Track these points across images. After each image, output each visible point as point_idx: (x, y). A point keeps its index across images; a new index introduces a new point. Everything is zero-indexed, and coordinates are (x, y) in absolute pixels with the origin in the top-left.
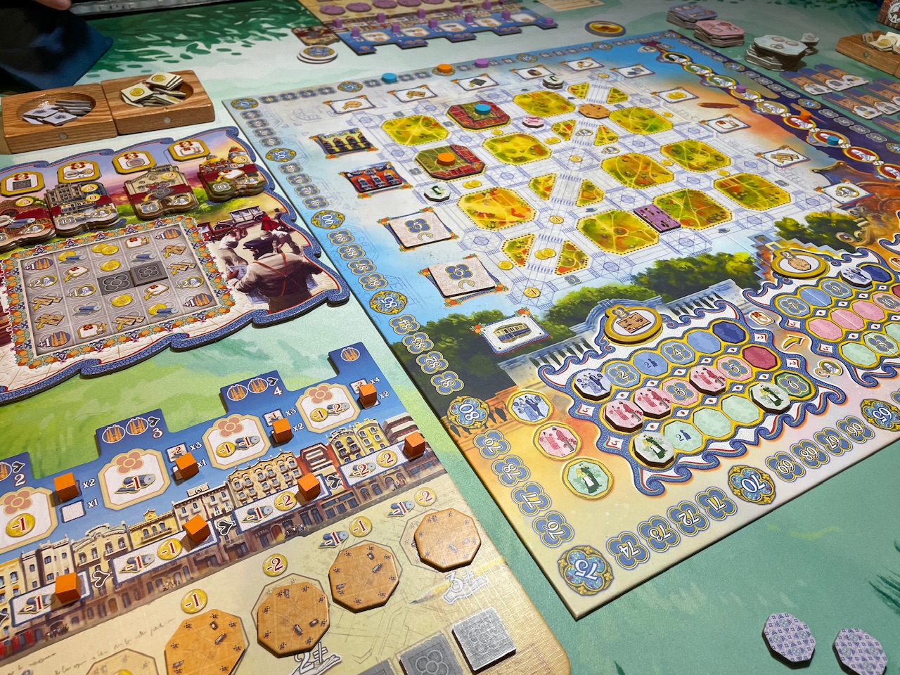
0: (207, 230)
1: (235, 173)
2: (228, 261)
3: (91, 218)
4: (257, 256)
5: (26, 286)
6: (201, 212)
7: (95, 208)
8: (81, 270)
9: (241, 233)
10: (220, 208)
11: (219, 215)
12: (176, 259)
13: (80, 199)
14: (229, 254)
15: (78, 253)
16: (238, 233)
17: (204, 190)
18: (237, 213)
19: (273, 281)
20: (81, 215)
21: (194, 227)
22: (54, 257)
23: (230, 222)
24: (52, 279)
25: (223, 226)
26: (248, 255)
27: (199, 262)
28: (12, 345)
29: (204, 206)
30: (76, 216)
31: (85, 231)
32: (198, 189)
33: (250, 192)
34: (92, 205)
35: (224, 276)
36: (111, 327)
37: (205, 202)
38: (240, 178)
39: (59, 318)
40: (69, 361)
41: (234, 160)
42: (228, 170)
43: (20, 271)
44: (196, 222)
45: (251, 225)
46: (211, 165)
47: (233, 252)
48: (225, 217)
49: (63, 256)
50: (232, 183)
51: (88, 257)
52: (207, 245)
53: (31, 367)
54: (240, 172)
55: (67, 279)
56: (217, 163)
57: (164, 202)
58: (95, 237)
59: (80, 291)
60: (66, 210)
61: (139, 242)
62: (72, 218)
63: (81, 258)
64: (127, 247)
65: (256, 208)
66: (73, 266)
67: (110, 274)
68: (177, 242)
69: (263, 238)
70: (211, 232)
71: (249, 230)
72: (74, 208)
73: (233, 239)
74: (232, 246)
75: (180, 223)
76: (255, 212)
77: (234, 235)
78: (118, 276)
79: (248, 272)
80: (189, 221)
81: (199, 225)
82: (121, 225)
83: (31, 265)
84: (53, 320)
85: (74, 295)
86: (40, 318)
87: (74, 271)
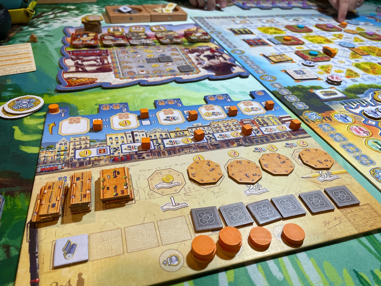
1: (199, 34)
2: (197, 60)
3: (144, 42)
4: (209, 60)
5: (118, 57)
7: (145, 39)
8: (139, 56)
9: (201, 52)
10: (193, 45)
11: (193, 47)
12: (176, 57)
13: (138, 36)
14: (197, 58)
15: (137, 51)
18: (200, 47)
19: (216, 67)
20: (140, 41)
22: (128, 51)
23: (197, 49)
24: (128, 57)
25: (194, 50)
27: (185, 59)
28: (113, 72)
29: (186, 44)
30: (138, 41)
31: (141, 45)
32: (184, 38)
33: (205, 41)
34: (143, 38)
35: (196, 63)
36: (151, 72)
37: (187, 42)
38: (201, 36)
39: (131, 67)
40: (135, 80)
41: (199, 31)
42: (196, 33)
43: (116, 53)
44: (183, 48)
46: (189, 31)
48: (195, 48)
49: (132, 51)
50: (198, 37)
51: (141, 52)
52: (188, 54)
53: (121, 79)
54: (201, 34)
55: (133, 57)
56: (192, 31)
57: (171, 40)
58: (144, 47)
59: (139, 61)
60: (134, 39)
61: (160, 51)
62: (136, 41)
63: (139, 52)
64: (157, 52)
65: (207, 46)
66: (136, 54)
67: (150, 58)
68: (176, 52)
69: (211, 55)
70: (189, 51)
71: (205, 52)
72: (137, 39)
74: (198, 56)
75: (177, 47)
77: (199, 53)
78: (153, 59)
80: (180, 47)
81: (185, 49)
82: (154, 45)
83: (120, 52)
84: (129, 67)
85: (136, 62)
86: (124, 66)
87: (136, 56)
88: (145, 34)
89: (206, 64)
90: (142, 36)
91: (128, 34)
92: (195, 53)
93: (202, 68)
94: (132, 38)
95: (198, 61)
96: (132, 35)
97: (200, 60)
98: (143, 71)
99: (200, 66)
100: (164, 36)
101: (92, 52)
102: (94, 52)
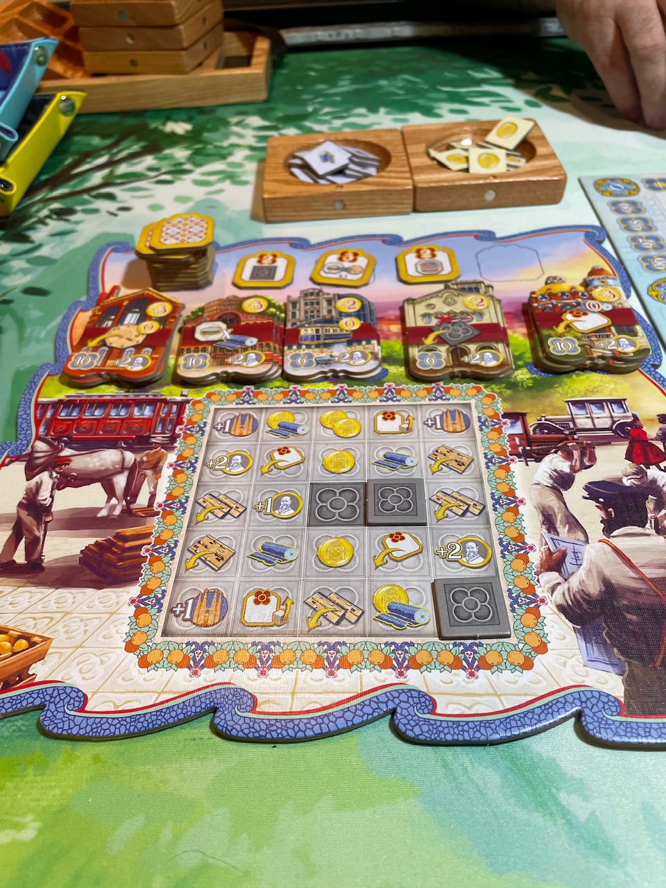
0: (518, 429)
1: (593, 321)
2: (549, 521)
3: (338, 362)
4: (610, 526)
5: (204, 464)
6: (513, 386)
7: (350, 343)
8: (293, 457)
9: (582, 455)
10: (551, 386)
11: (547, 402)
12: (451, 482)
13: (330, 321)
14: (551, 501)
15: (298, 418)
16: (576, 454)
17: (527, 342)
18: (580, 404)
20: (324, 354)
21: (496, 416)
22: (263, 416)
23: (564, 424)
24: (245, 462)
25: (552, 430)
26: (591, 515)
27: (490, 502)
28: (134, 590)
29: (523, 375)
30: (318, 354)
31: (325, 379)
32: (518, 336)
33: (614, 366)
34: (344, 336)
35: (535, 558)
36: (299, 614)
37: (526, 365)
38: (601, 332)
39: (226, 554)
40: (208, 677)
41: (595, 293)
42: (580, 312)
43: (207, 429)
44: (501, 407)
45: (606, 442)
46: (552, 296)
47: (561, 498)
48: (556, 410)
49: (275, 418)
50: (585, 341)
51: (310, 431)
52: (513, 467)
53: (144, 663)
55: (265, 470)
56: (563, 294)
57: (458, 353)
58: (333, 393)
59: (277, 504)
60: (306, 338)
61: (393, 426)
62: (310, 356)
63: (299, 431)
64: (376, 431)
65: (619, 402)
66: (283, 443)
67: (333, 479)
68: (457, 442)
69: (627, 482)
70: (525, 437)
71: (600, 452)
72: (318, 338)
73: (565, 467)
74: (562, 482)
75: (473, 402)
76: (617, 412)
77: (569, 456)
78: (346, 489)
79: (585, 564)
80: (488, 400)
81: (506, 415)
82: (378, 380)
83: (225, 423)
84: (216, 555)
85: (265, 508)
86: (199, 542)
87: (282, 456)
88: (358, 305)
89: (589, 571)
90: (343, 322)
91: (294, 304)
92: (547, 459)
93: (561, 608)
94: (303, 332)
95: (547, 536)
96: (306, 312)
97: (563, 531)
98: (268, 593)
99: (553, 590)
101: (123, 413)
102: (130, 418)
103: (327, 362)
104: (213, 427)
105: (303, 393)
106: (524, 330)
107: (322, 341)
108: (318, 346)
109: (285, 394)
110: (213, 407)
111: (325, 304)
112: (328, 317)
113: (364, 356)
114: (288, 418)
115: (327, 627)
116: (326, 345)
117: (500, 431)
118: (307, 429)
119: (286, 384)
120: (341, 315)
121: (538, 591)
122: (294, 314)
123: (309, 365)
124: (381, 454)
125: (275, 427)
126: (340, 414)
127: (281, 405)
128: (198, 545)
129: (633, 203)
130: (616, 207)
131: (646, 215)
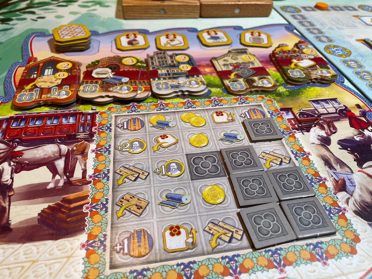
0: (291, 116)
2: (328, 163)
3: (183, 86)
5: (115, 148)
6: (279, 95)
7: (187, 77)
8: (170, 140)
9: (329, 127)
10: (298, 94)
11: (299, 102)
13: (174, 66)
15: (168, 118)
16: (326, 126)
17: (278, 74)
18: (317, 102)
20: (175, 82)
21: (276, 110)
22: (146, 118)
23: (312, 111)
24: (141, 145)
25: (308, 115)
26: (348, 158)
27: (292, 156)
28: (83, 238)
29: (282, 89)
30: (170, 82)
31: (178, 96)
32: (272, 70)
34: (184, 73)
35: (330, 184)
37: (282, 85)
39: (143, 204)
41: (304, 51)
43: (113, 127)
44: (278, 106)
45: (338, 119)
47: (328, 150)
48: (306, 105)
49: (154, 119)
50: (306, 71)
51: (177, 125)
52: (296, 135)
54: (312, 63)
55: (155, 149)
56: (289, 51)
58: (184, 104)
59: (168, 169)
60: (162, 75)
61: (223, 118)
62: (166, 84)
63: (170, 125)
64: (214, 122)
65: (335, 100)
66: (162, 133)
67: (198, 151)
69: (357, 139)
70: (296, 119)
72: (169, 74)
73: (323, 133)
75: (262, 104)
76: (336, 105)
77: (323, 128)
80: (270, 102)
81: (282, 109)
82: (208, 95)
83: (123, 123)
84: (136, 205)
85: (161, 172)
86: (123, 198)
87: (163, 140)
88: (187, 59)
89: (361, 189)
90: (181, 66)
91: (152, 58)
92: (312, 130)
93: (357, 213)
94: (159, 72)
95: (331, 172)
96: (159, 62)
97: (337, 167)
98: (178, 227)
99: (347, 202)
100: (231, 68)
102: (61, 124)
103: (177, 87)
104: (116, 126)
105: (167, 105)
106: (274, 69)
107: (171, 76)
108: (170, 78)
109: (156, 106)
110: (113, 115)
111: (169, 58)
112: (172, 64)
113: (197, 83)
114: (161, 118)
115: (224, 245)
116: (174, 78)
117: (281, 117)
118: (175, 124)
119: (155, 100)
120: (179, 63)
121: (340, 204)
122: (153, 63)
123: (167, 88)
124: (222, 134)
125: (155, 124)
126: (192, 115)
127: (155, 111)
128: (122, 200)
129: (301, 16)
130: (294, 17)
131: (309, 20)
